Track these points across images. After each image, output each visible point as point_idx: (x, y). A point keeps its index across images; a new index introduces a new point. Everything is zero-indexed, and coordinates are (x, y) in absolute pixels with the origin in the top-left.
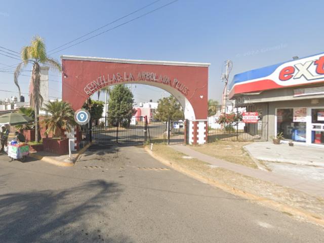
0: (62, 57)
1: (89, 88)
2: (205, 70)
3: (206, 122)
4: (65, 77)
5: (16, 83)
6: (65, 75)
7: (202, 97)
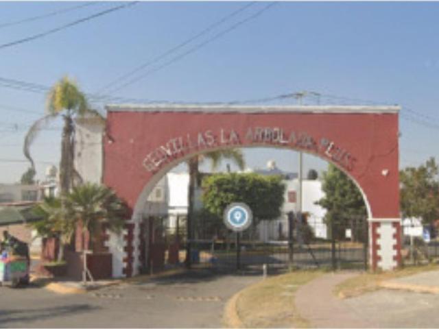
0: (107, 107)
1: (153, 161)
2: (390, 119)
3: (395, 224)
4: (110, 142)
5: (27, 155)
6: (110, 138)
7: (385, 173)
